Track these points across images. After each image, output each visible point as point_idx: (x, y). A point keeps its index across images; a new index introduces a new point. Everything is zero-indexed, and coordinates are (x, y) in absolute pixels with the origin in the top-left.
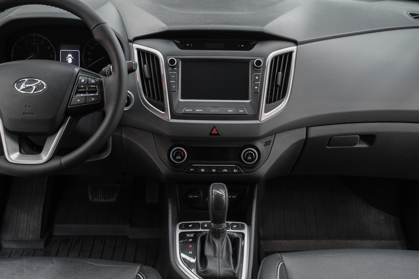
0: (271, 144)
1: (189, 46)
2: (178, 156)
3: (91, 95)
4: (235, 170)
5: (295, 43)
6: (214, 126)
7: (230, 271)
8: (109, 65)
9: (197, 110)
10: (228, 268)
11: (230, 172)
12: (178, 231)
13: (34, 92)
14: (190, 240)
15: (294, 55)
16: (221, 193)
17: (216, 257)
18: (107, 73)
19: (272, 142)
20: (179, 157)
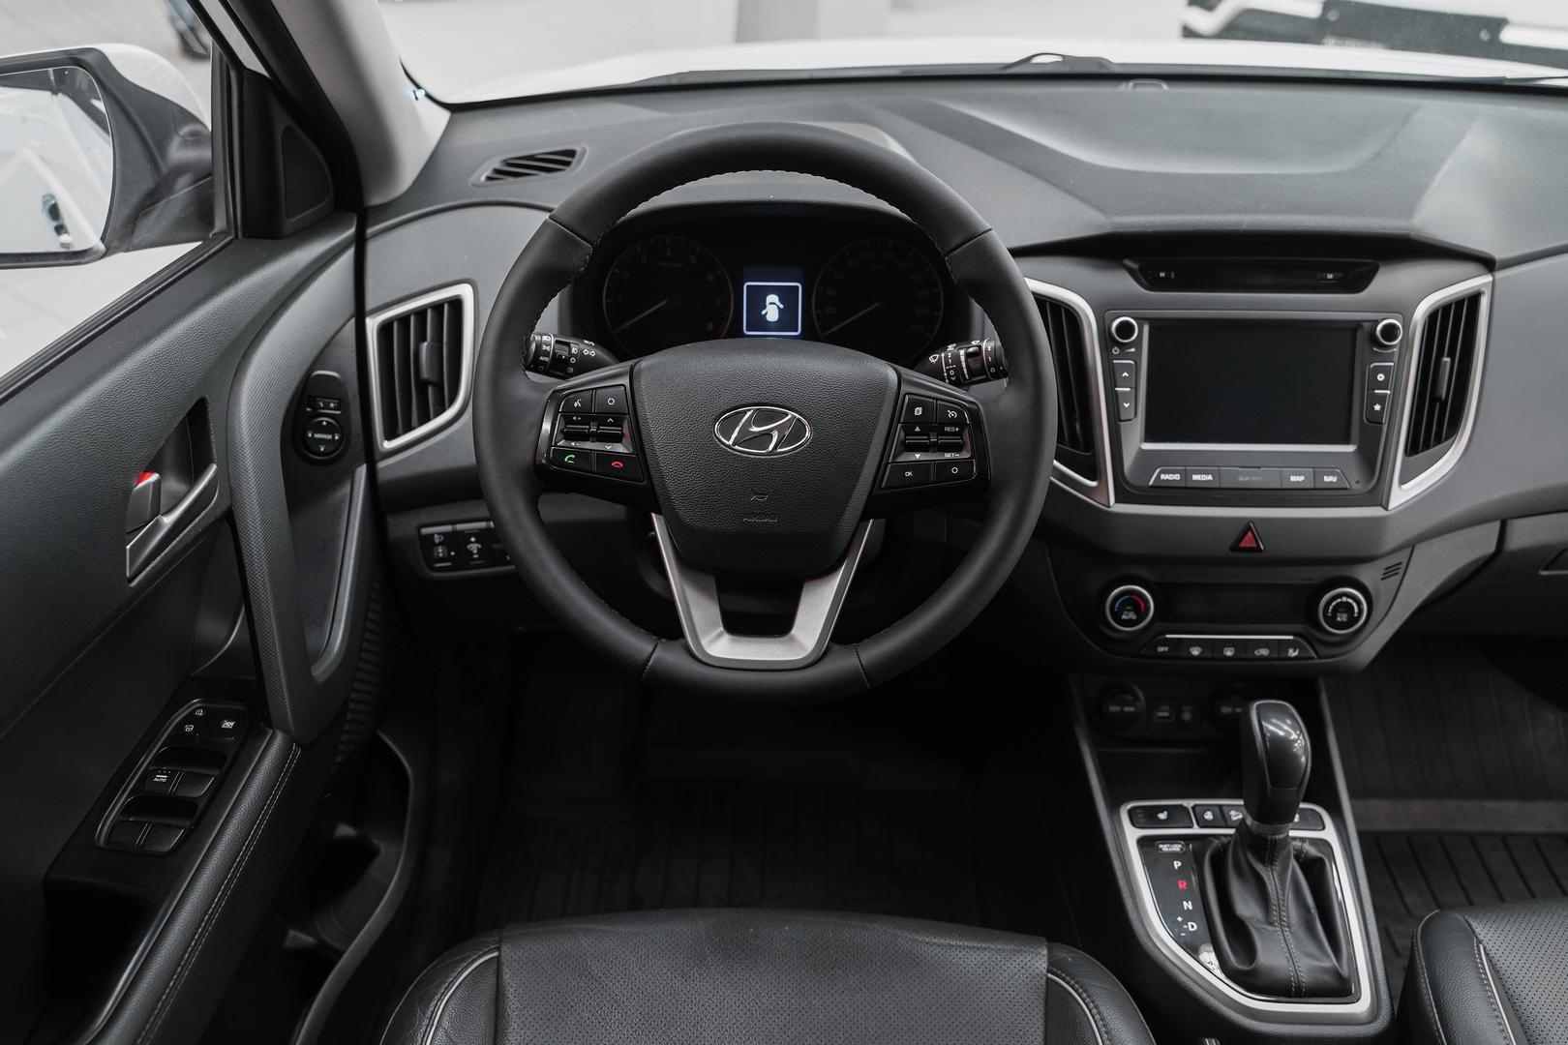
0: (1401, 571)
1: (1167, 278)
2: (1128, 611)
3: (948, 456)
4: (1291, 651)
5: (1488, 264)
6: (1247, 526)
7: (1324, 970)
8: (951, 348)
9: (1196, 477)
10: (1318, 959)
11: (1276, 656)
12: (1132, 834)
13: (775, 447)
14: (1177, 864)
15: (1484, 302)
16: (1281, 733)
17: (1271, 924)
18: (948, 371)
19: (1403, 566)
20: (1133, 616)
